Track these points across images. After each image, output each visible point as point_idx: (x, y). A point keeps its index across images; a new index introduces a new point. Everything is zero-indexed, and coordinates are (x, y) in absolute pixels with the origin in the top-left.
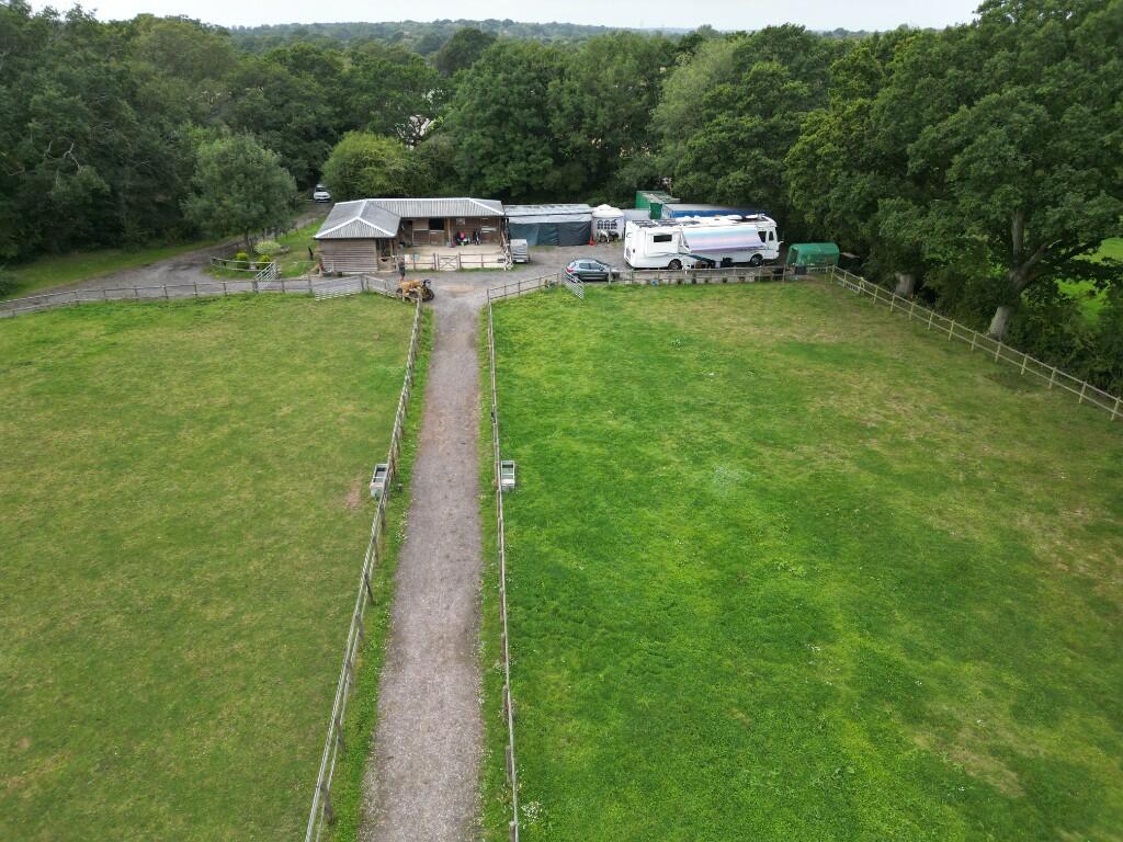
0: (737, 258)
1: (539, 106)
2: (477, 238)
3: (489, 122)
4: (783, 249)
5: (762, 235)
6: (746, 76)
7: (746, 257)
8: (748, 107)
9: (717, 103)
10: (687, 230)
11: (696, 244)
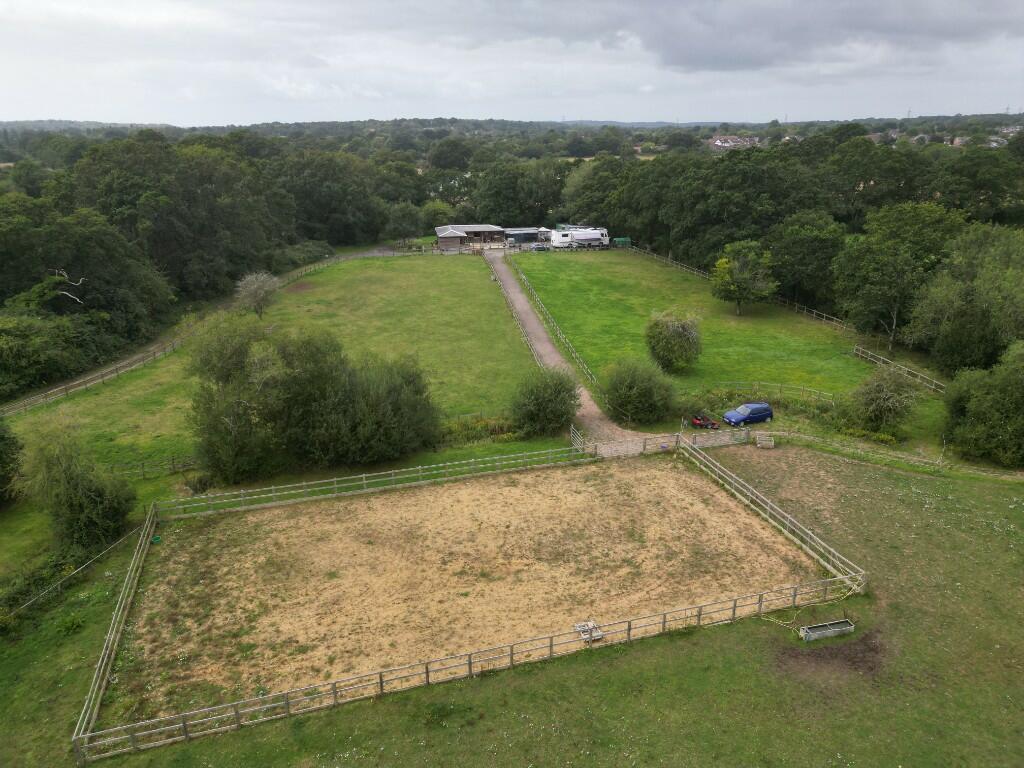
0: (593, 243)
1: (514, 188)
2: (493, 240)
3: (492, 195)
4: (610, 240)
5: (602, 235)
6: (597, 177)
7: (597, 243)
8: (597, 189)
9: (586, 188)
10: (574, 233)
11: (577, 237)
